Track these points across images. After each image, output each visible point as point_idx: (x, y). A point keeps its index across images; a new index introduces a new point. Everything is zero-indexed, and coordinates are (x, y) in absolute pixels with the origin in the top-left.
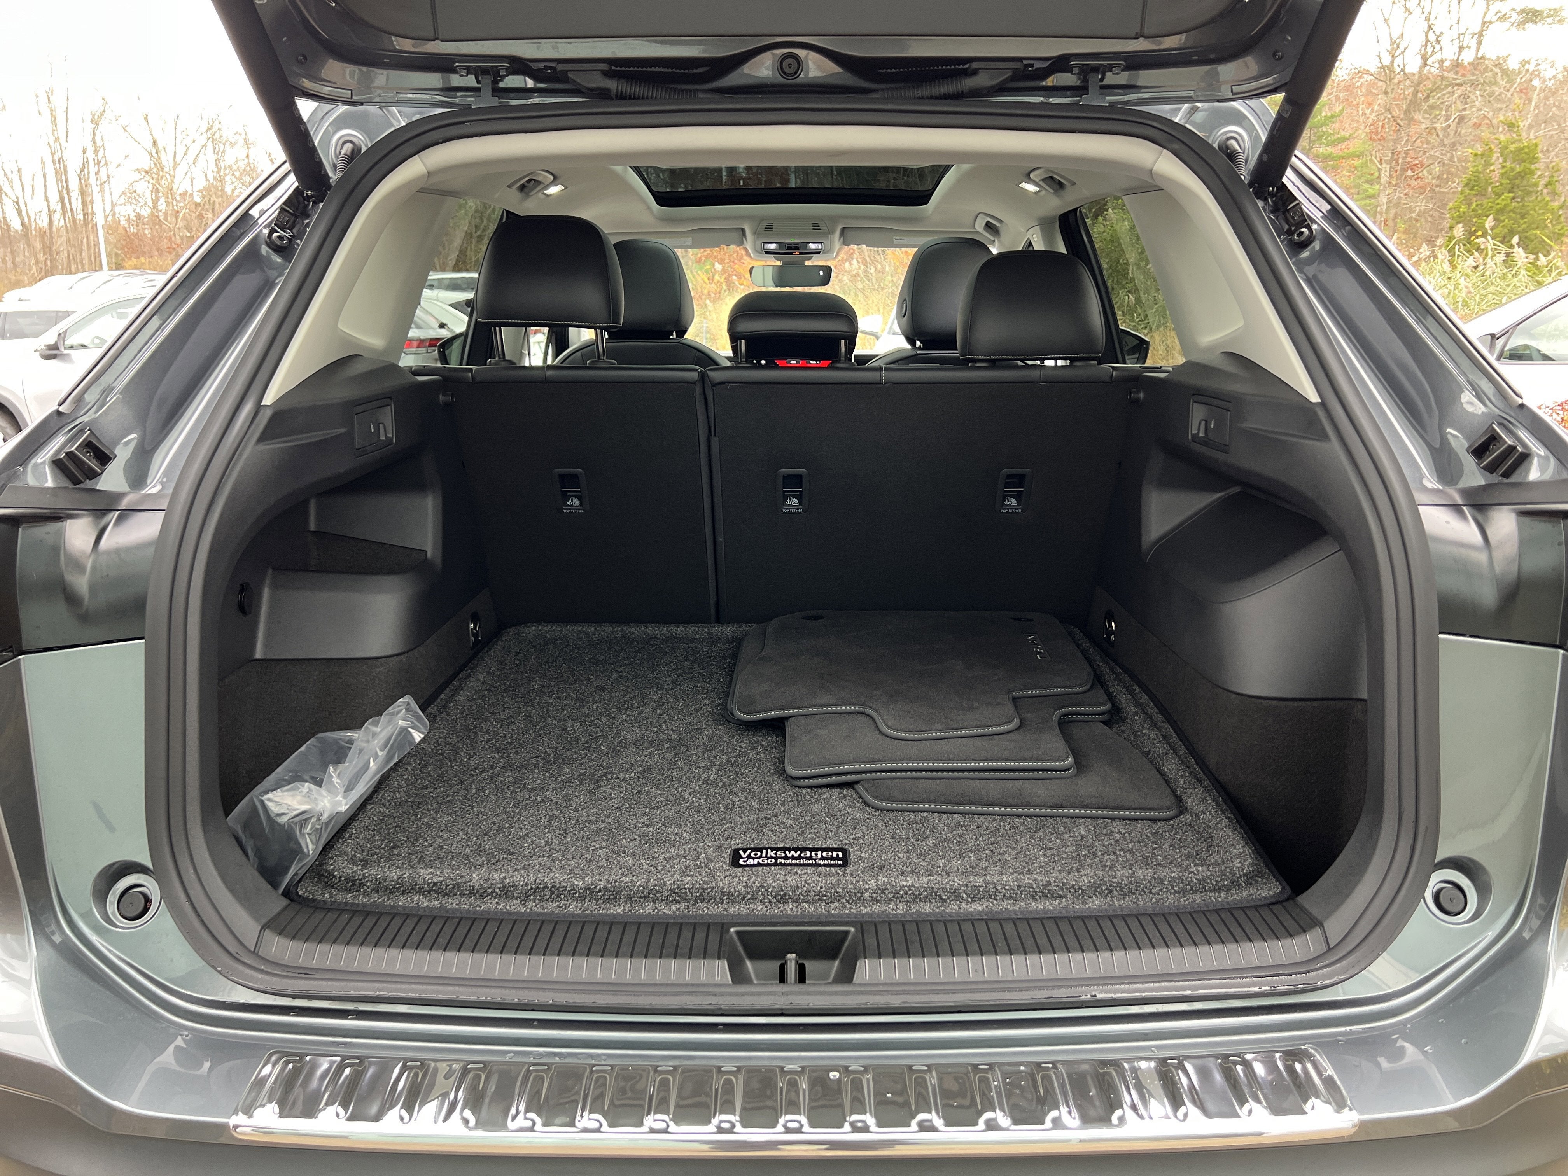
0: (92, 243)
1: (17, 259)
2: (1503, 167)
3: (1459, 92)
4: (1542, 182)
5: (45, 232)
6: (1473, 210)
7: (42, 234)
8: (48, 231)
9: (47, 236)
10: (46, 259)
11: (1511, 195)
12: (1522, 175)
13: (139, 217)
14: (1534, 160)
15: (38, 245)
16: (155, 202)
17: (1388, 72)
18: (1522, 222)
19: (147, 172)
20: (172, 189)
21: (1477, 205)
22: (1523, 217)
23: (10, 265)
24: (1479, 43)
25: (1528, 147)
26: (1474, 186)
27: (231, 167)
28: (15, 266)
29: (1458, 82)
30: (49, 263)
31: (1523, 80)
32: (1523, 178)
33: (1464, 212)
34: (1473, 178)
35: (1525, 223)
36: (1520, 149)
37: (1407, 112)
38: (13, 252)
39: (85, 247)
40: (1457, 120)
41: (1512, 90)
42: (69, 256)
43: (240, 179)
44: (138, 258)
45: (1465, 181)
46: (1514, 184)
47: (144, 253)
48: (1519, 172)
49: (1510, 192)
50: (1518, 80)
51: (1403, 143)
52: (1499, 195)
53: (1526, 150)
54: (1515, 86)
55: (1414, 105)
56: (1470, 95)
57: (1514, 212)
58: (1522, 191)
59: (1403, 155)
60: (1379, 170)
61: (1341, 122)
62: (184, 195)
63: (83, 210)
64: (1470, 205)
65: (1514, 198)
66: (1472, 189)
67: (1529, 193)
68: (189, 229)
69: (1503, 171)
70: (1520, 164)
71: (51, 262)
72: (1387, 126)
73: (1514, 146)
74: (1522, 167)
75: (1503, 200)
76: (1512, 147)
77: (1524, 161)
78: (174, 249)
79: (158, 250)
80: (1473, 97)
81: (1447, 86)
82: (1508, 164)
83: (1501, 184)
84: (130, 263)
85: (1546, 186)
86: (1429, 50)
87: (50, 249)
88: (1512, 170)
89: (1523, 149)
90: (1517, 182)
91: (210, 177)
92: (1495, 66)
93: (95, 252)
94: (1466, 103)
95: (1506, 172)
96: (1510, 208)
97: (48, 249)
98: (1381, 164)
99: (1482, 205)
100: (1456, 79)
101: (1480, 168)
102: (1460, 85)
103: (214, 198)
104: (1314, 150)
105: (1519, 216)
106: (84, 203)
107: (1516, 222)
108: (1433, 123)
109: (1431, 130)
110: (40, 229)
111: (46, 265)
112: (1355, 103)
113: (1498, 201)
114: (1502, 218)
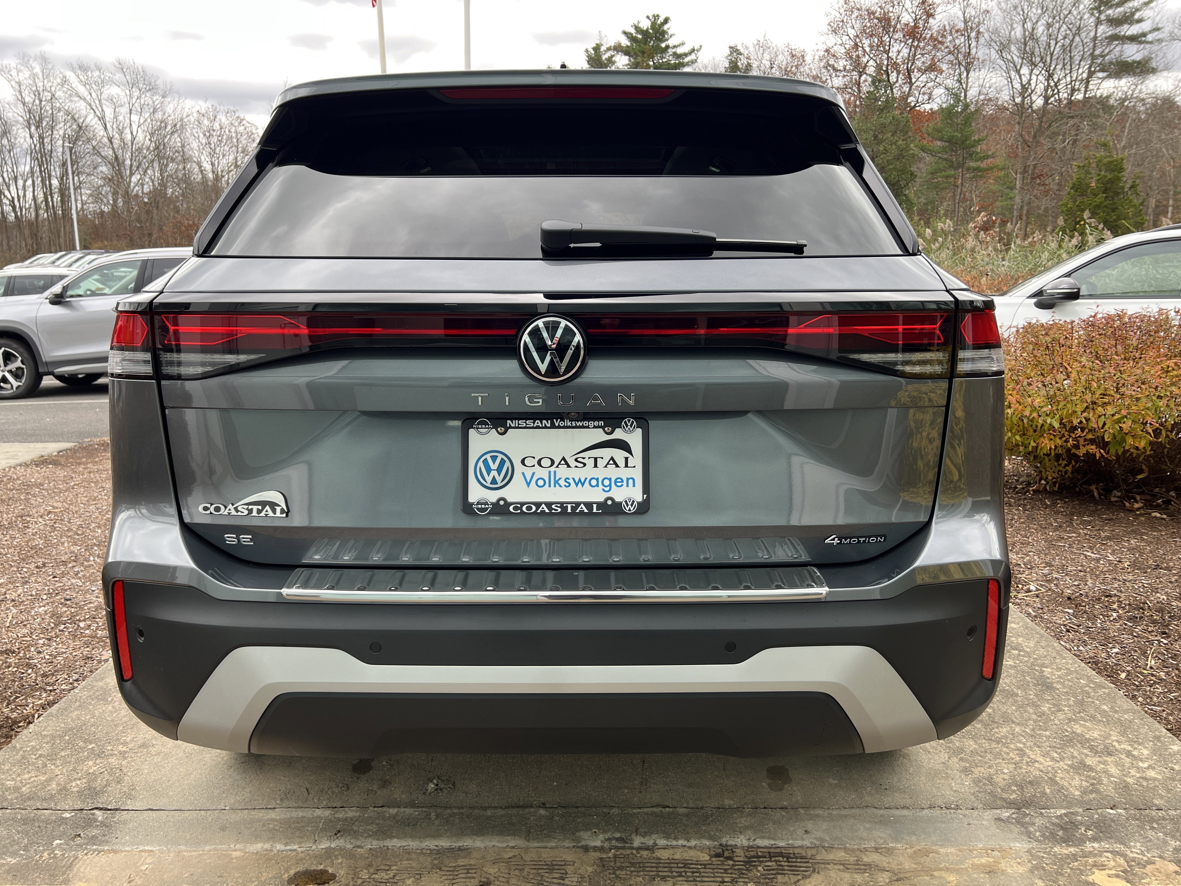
0: (68, 231)
1: (11, 243)
2: (1099, 175)
3: (1071, 122)
4: (1128, 186)
5: (33, 223)
6: (1078, 206)
7: (30, 224)
8: (35, 223)
9: (34, 226)
10: (33, 243)
11: (1105, 195)
12: (1111, 181)
13: (102, 212)
14: (1121, 170)
15: (27, 232)
16: (115, 201)
17: (1020, 108)
18: (1113, 214)
19: (110, 180)
20: (128, 192)
21: (1080, 202)
22: (1113, 211)
23: (5, 247)
24: (1086, 87)
25: (1116, 161)
26: (1078, 189)
27: (171, 176)
28: (9, 248)
29: (1071, 115)
30: (35, 246)
31: (1119, 113)
32: (1113, 182)
33: (1071, 208)
34: (1077, 183)
35: (1115, 215)
36: (1111, 162)
37: (1035, 137)
38: (8, 238)
39: (62, 234)
40: (1071, 143)
41: (1111, 121)
42: (50, 240)
43: (178, 185)
44: (102, 241)
45: (1071, 185)
46: (1106, 187)
47: (107, 239)
48: (1110, 179)
49: (1104, 193)
50: (1115, 114)
51: (1031, 159)
52: (1095, 195)
53: (1115, 163)
54: (1113, 117)
55: (1040, 131)
56: (1080, 124)
57: (1107, 208)
58: (1112, 192)
59: (1031, 167)
60: (1016, 179)
61: (987, 144)
62: (137, 196)
63: (62, 207)
64: (1075, 202)
65: (1107, 197)
66: (1076, 191)
67: (1118, 194)
68: (140, 222)
69: (1099, 177)
70: (1110, 173)
71: (36, 245)
72: (1020, 147)
73: (1106, 160)
74: (1112, 176)
75: (1099, 198)
76: (1105, 161)
77: (1114, 171)
78: (129, 235)
79: (117, 236)
80: (1082, 126)
81: (1062, 118)
82: (1103, 173)
83: (1098, 187)
84: (96, 245)
85: (1130, 188)
86: (1050, 92)
87: (36, 236)
88: (1105, 177)
89: (1112, 162)
90: (1109, 185)
91: (156, 184)
92: (1098, 103)
93: (69, 239)
94: (1078, 130)
95: (1100, 179)
96: (1104, 204)
97: (34, 235)
98: (1016, 174)
99: (1083, 202)
100: (1070, 113)
101: (1082, 176)
102: (1072, 117)
103: (158, 198)
104: (967, 165)
105: (1110, 211)
106: (62, 201)
107: (1108, 214)
108: (1053, 145)
109: (1052, 150)
110: (29, 221)
111: (33, 247)
112: (998, 130)
113: (1095, 200)
114: (1098, 212)
